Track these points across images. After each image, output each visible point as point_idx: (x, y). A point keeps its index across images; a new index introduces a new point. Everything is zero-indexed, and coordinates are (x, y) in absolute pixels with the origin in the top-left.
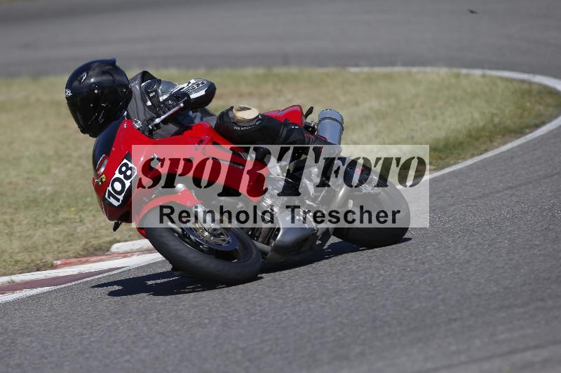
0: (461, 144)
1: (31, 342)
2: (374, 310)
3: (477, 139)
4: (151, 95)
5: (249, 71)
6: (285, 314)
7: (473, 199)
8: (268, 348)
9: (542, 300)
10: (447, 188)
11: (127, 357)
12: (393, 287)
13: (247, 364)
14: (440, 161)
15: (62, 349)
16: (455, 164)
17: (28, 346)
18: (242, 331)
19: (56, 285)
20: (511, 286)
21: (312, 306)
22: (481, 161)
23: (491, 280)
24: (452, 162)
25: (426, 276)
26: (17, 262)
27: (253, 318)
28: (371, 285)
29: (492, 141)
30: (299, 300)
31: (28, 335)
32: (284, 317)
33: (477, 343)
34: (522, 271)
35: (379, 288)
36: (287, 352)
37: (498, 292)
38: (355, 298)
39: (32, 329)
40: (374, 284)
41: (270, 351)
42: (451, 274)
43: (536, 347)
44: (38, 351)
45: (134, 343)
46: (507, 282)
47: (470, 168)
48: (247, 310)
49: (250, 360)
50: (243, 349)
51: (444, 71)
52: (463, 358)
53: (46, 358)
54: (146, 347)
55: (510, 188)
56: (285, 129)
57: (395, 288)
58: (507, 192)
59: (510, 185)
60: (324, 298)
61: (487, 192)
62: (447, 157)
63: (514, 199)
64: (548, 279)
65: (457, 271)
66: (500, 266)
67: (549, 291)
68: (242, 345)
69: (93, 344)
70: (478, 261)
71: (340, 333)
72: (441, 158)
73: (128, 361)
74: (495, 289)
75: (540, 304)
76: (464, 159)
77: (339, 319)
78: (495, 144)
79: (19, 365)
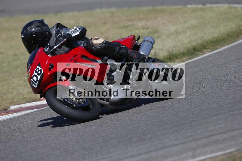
0: (224, 39)
1: (19, 135)
2: (163, 117)
3: (231, 37)
4: (59, 35)
5: (145, 9)
6: (126, 120)
7: (222, 64)
8: (114, 136)
9: (233, 111)
10: (213, 59)
11: (55, 141)
12: (174, 106)
13: (102, 143)
14: (214, 47)
15: (30, 138)
16: (220, 48)
17: (17, 137)
18: (105, 128)
19: (39, 108)
20: (223, 105)
21: (138, 116)
22: (231, 47)
23: (215, 102)
24: (219, 47)
25: (189, 101)
26: (24, 98)
27: (112, 122)
28: (166, 105)
29: (238, 37)
30: (134, 113)
31: (19, 132)
32: (125, 121)
33: (200, 131)
34: (230, 97)
35: (168, 107)
36: (120, 138)
37: (216, 107)
38: (157, 112)
39: (22, 129)
40: (167, 105)
41: (114, 137)
42: (200, 100)
43: (223, 133)
44: (20, 139)
45: (60, 134)
46: (222, 103)
47: (225, 50)
48: (111, 118)
49: (104, 142)
50: (103, 137)
51: (226, 6)
52: (191, 139)
53: (22, 142)
54: (64, 137)
55: (238, 59)
56: (118, 48)
57: (175, 107)
58: (236, 61)
59: (239, 57)
60: (144, 112)
61: (228, 61)
62: (217, 45)
63: (238, 64)
64: (239, 101)
65: (203, 98)
66: (221, 95)
67: (237, 107)
68: (103, 135)
69: (43, 136)
70: (213, 93)
71: (145, 129)
72: (214, 46)
73: (54, 143)
74: (215, 106)
75: (232, 112)
76: (224, 46)
77: (147, 122)
78: (239, 39)
79: (10, 146)
